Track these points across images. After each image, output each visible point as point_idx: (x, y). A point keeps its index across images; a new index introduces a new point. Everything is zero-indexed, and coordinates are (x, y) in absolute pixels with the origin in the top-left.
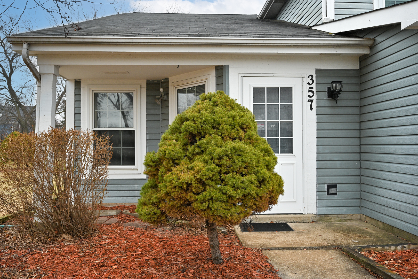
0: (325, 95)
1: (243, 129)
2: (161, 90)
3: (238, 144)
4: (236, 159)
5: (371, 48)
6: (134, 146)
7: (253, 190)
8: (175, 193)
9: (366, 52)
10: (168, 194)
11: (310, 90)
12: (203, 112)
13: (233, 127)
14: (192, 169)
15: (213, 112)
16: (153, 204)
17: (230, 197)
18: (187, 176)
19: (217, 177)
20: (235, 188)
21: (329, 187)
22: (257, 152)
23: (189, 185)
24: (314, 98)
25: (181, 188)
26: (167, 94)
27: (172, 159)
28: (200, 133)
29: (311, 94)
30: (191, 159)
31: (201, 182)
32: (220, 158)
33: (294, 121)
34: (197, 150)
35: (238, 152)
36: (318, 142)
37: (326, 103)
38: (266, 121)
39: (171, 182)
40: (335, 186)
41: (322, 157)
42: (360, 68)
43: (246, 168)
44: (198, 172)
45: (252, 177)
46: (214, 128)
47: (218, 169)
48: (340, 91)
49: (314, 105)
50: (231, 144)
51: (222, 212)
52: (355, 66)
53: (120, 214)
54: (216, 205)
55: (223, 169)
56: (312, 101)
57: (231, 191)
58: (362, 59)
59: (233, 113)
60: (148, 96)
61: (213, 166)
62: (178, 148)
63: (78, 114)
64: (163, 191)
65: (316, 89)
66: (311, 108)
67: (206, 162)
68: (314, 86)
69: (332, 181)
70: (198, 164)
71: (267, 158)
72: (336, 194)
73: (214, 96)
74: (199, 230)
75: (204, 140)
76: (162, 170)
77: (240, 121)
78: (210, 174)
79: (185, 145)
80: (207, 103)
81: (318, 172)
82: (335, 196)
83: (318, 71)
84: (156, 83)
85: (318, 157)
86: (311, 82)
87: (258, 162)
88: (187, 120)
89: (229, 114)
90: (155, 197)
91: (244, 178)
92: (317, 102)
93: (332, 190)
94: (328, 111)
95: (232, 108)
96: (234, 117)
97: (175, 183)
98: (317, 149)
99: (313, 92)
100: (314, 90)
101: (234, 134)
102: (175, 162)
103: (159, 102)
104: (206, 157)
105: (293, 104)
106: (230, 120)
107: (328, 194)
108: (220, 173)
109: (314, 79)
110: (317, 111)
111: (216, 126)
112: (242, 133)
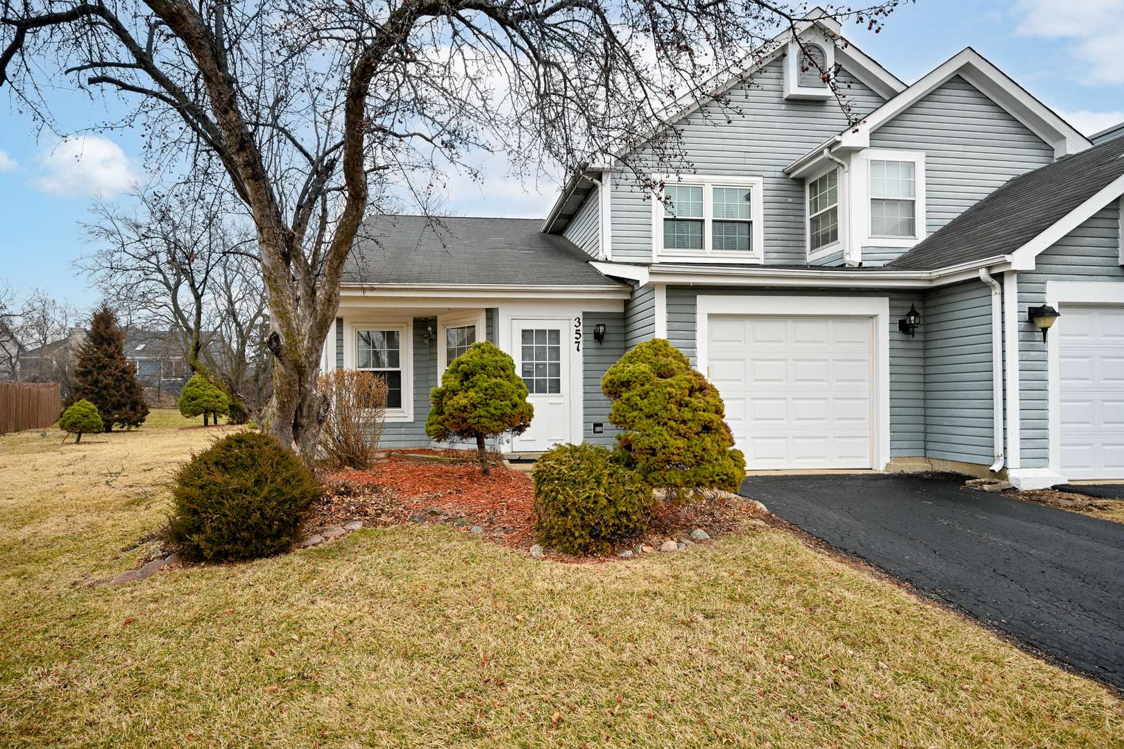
0: (591, 337)
1: (503, 370)
2: (430, 329)
3: (499, 380)
4: (497, 390)
5: (632, 293)
6: (400, 387)
7: (508, 411)
8: (456, 413)
9: (627, 297)
10: (450, 414)
11: (577, 332)
12: (474, 357)
13: (496, 368)
14: (467, 397)
15: (482, 358)
16: (439, 423)
17: (492, 414)
18: (464, 402)
19: (484, 402)
20: (496, 409)
21: (596, 425)
22: (513, 386)
23: (465, 407)
24: (581, 340)
25: (460, 410)
26: (435, 333)
27: (453, 391)
28: (472, 373)
29: (578, 336)
30: (466, 391)
31: (474, 405)
32: (486, 390)
33: (561, 362)
34: (470, 385)
35: (498, 385)
36: (584, 382)
37: (592, 344)
38: (534, 362)
39: (453, 406)
40: (601, 425)
41: (588, 396)
42: (625, 311)
43: (504, 396)
44: (471, 399)
45: (508, 402)
46: (482, 369)
47: (484, 397)
48: (604, 333)
49: (581, 347)
50: (494, 380)
51: (487, 424)
52: (620, 309)
53: (389, 456)
54: (483, 420)
55: (488, 397)
56: (579, 343)
57: (493, 411)
58: (627, 303)
59: (497, 358)
60: (414, 335)
61: (481, 395)
62: (457, 383)
63: (340, 354)
64: (447, 413)
65: (583, 331)
66: (578, 350)
67: (477, 392)
68: (581, 328)
69: (598, 420)
70: (471, 393)
71: (520, 390)
72: (602, 432)
73: (482, 345)
74: (470, 463)
75: (475, 378)
76: (445, 399)
77: (501, 364)
78: (479, 400)
79: (462, 381)
80: (477, 350)
81: (584, 411)
82: (601, 435)
83: (584, 313)
84: (423, 321)
85: (584, 397)
86: (578, 324)
87: (513, 393)
88: (463, 363)
89: (493, 359)
90: (440, 418)
91: (503, 403)
92: (584, 344)
93: (598, 429)
94: (594, 352)
95: (496, 354)
96: (496, 362)
97: (456, 406)
98: (584, 389)
99: (580, 334)
100: (581, 332)
101: (496, 374)
102: (455, 393)
103: (427, 341)
104: (476, 389)
105: (560, 346)
106: (494, 363)
107: (595, 432)
108: (486, 399)
109: (581, 321)
110: (584, 352)
111: (483, 368)
112: (502, 373)
